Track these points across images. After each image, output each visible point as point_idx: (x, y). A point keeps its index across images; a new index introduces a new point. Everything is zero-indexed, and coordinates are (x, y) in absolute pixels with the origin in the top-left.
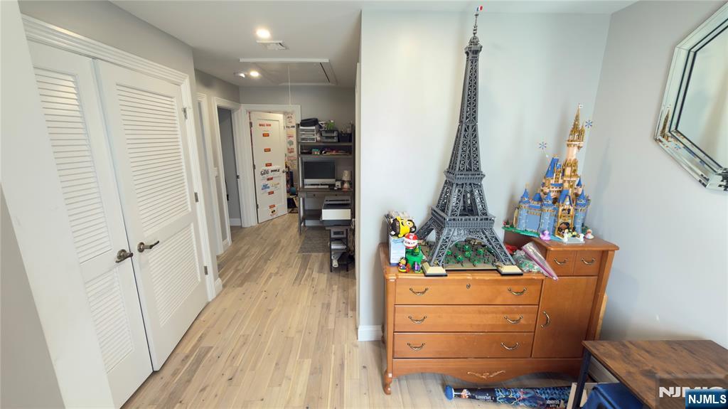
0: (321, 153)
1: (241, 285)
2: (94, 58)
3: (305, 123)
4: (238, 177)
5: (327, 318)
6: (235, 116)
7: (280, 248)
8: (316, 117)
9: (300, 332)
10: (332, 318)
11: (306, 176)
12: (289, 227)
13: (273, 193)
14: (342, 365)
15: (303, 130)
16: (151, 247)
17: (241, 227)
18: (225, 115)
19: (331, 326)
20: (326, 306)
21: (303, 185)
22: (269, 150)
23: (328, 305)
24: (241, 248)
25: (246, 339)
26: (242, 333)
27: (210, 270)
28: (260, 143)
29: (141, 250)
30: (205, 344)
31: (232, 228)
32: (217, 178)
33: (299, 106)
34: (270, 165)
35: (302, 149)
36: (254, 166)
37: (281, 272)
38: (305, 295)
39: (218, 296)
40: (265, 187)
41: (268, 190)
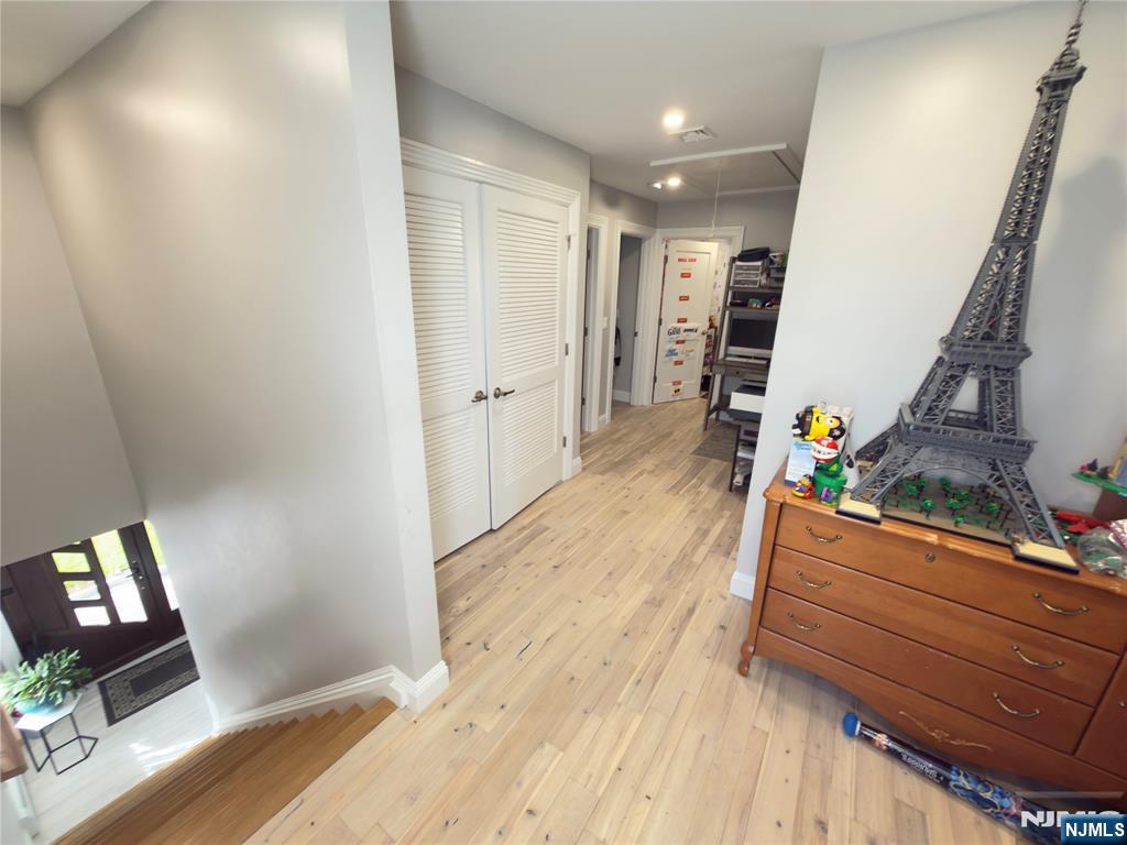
0: (763, 305)
1: (603, 473)
2: (481, 183)
3: (746, 256)
4: (636, 334)
5: (695, 548)
6: (646, 247)
7: (670, 440)
8: (766, 246)
9: (653, 550)
10: (703, 550)
11: (732, 341)
12: (693, 417)
13: (681, 363)
14: (691, 611)
15: (740, 267)
16: (505, 394)
17: (628, 405)
18: (630, 246)
19: (698, 558)
20: (701, 532)
21: (726, 355)
22: (686, 298)
23: (706, 533)
24: (619, 430)
25: (587, 534)
26: (584, 525)
27: (570, 442)
28: (676, 286)
29: (496, 396)
30: (545, 522)
31: (615, 403)
32: (606, 331)
33: (743, 228)
34: (685, 321)
35: (734, 297)
36: (660, 320)
37: (656, 472)
38: (679, 507)
39: (573, 478)
40: (672, 353)
41: (675, 358)
